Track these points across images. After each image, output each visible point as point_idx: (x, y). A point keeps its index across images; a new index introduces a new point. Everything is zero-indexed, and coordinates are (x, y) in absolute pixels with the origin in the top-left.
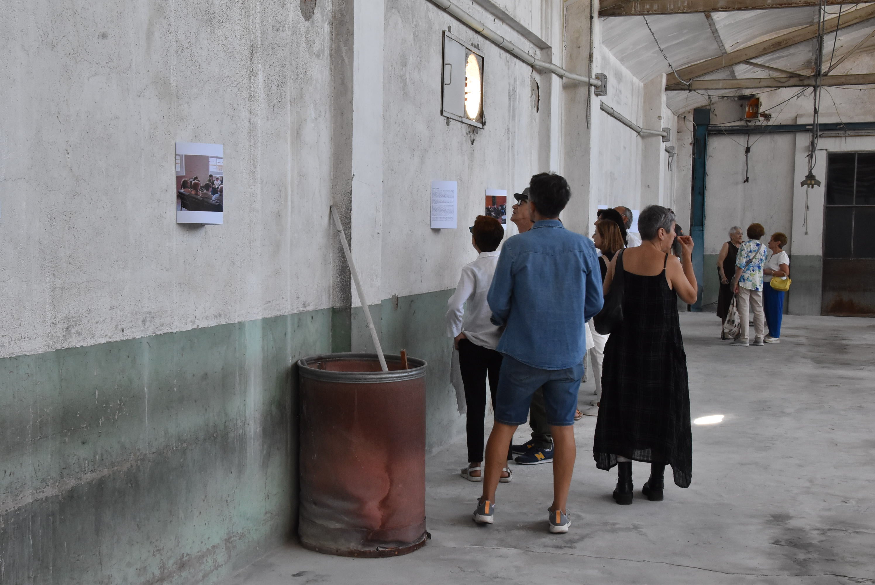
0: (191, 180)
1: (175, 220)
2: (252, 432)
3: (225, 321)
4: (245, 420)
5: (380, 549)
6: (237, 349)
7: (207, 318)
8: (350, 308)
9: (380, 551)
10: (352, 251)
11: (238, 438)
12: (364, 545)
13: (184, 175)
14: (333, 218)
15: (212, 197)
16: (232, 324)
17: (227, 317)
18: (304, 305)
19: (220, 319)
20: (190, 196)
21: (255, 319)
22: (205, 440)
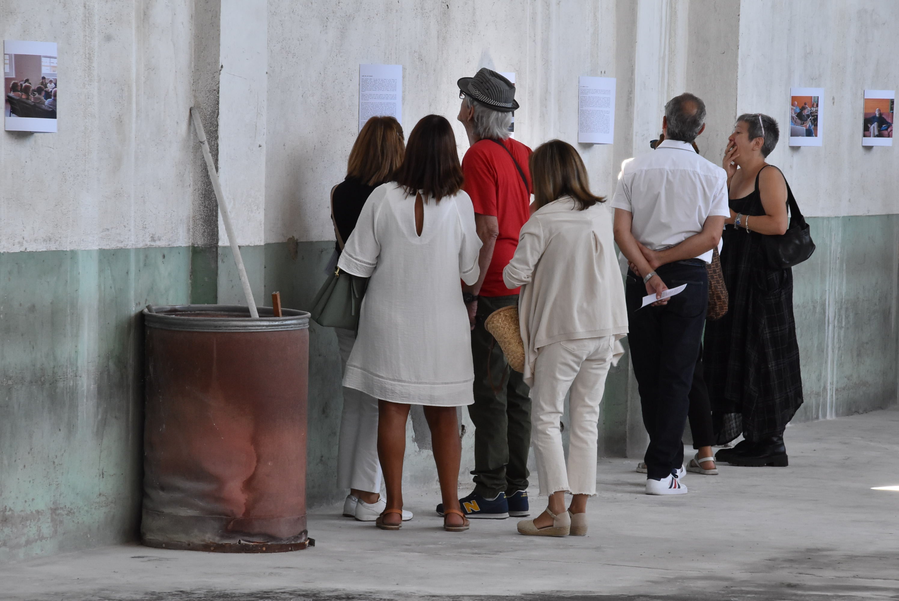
0: (21, 83)
1: (3, 128)
2: (85, 387)
3: (55, 247)
4: (77, 370)
5: (242, 542)
6: (69, 281)
7: (36, 240)
8: (217, 247)
9: (242, 544)
10: (220, 170)
11: (68, 390)
12: (222, 537)
13: (14, 76)
14: (194, 124)
15: (45, 102)
16: (63, 251)
17: (58, 243)
18: (153, 239)
19: (49, 244)
20: (20, 101)
21: (90, 249)
22: (31, 382)
